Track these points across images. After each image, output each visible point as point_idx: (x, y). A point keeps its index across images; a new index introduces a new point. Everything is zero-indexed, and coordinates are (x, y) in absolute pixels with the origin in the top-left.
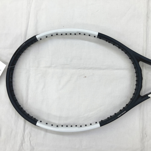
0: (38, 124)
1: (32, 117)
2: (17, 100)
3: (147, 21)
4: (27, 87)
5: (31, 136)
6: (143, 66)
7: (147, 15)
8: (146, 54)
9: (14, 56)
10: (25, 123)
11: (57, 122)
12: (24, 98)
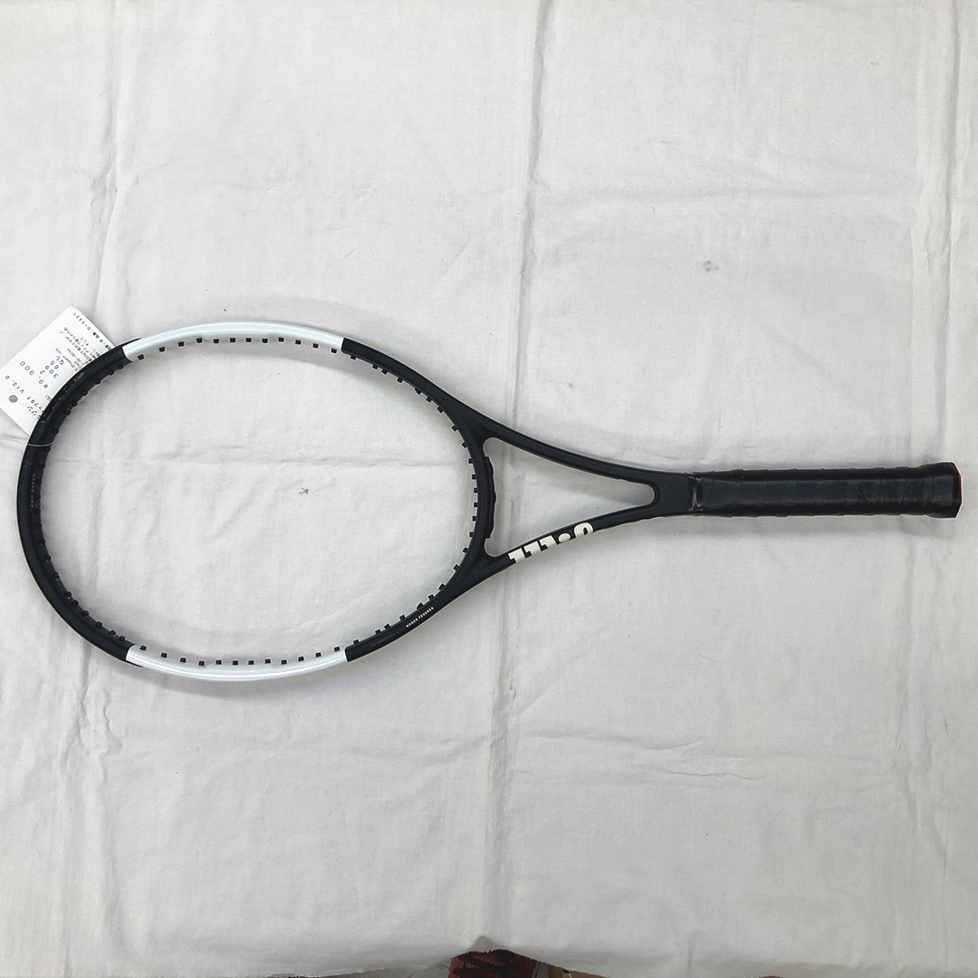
0: (132, 655)
1: (113, 633)
2: (56, 575)
3: (523, 293)
4: (95, 527)
5: (108, 702)
6: (503, 455)
7: (522, 272)
8: (515, 410)
9: (46, 420)
10: (87, 653)
11: (202, 651)
12: (84, 570)
